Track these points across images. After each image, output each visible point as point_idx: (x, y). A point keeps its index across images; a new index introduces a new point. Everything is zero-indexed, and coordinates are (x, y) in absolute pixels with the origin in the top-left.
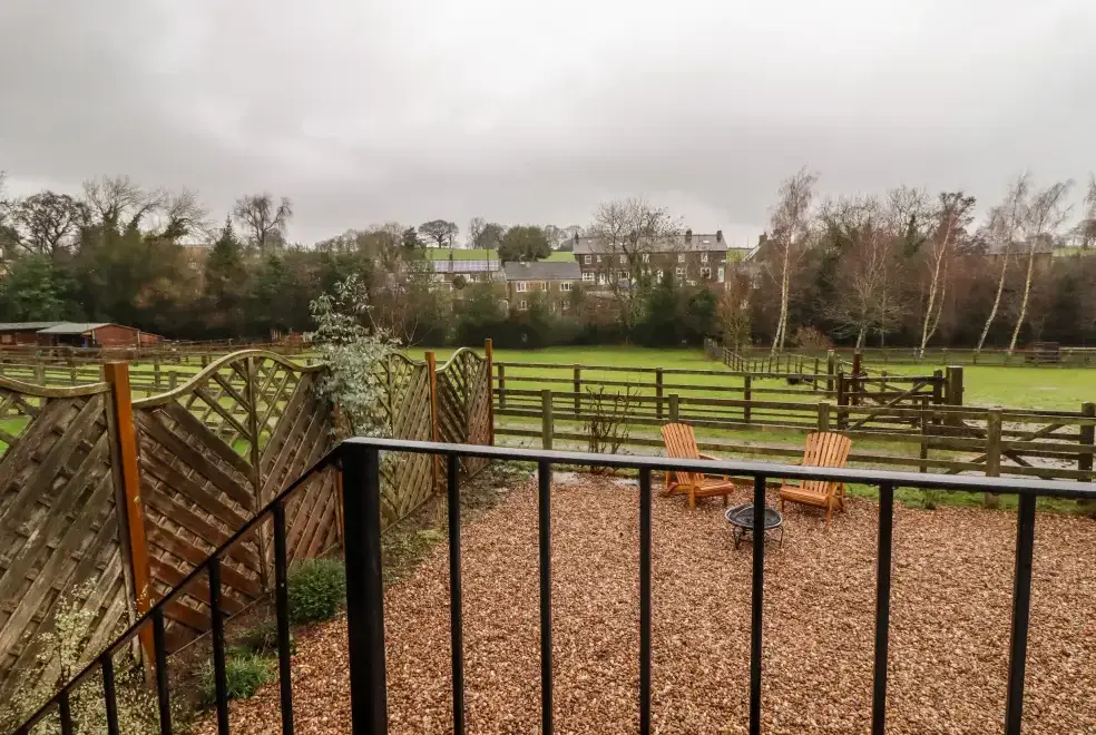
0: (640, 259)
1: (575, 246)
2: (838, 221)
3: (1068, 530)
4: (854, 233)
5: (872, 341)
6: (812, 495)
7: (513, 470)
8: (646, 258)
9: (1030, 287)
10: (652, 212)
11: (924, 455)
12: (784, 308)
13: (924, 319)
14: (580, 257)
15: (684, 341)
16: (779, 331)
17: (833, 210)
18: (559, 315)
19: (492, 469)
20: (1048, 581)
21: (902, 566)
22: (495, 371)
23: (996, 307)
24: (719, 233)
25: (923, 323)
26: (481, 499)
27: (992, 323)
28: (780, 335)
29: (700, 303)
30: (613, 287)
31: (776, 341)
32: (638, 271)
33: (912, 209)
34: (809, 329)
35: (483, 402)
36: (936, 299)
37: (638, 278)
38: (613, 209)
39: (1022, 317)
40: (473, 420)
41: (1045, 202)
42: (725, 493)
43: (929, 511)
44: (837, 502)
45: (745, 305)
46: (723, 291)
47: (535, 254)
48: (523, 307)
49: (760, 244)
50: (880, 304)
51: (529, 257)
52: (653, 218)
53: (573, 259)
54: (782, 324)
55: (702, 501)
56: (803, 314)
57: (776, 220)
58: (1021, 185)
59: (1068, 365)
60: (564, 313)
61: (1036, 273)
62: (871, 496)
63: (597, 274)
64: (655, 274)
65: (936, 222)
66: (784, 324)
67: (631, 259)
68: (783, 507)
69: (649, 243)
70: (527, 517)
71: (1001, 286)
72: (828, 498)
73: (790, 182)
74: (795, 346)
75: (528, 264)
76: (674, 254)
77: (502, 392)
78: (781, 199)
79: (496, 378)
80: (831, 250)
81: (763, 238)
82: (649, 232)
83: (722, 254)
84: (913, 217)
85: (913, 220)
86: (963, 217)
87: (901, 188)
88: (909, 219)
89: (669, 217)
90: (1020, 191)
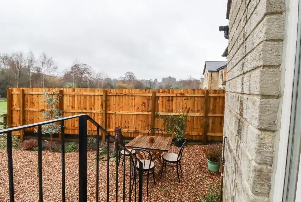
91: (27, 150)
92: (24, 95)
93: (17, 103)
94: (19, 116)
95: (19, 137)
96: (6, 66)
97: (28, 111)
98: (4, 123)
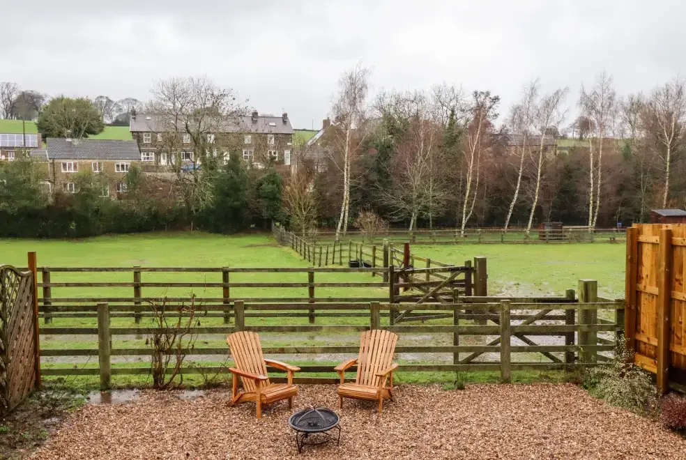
0: (205, 140)
1: (132, 122)
2: (392, 111)
3: (558, 396)
4: (405, 123)
5: (422, 223)
6: (365, 390)
7: (65, 396)
8: (211, 139)
9: (541, 176)
10: (216, 93)
11: (456, 342)
12: (346, 194)
13: (463, 203)
14: (137, 135)
15: (253, 226)
16: (342, 215)
17: (387, 101)
18: (114, 199)
19: (39, 398)
20: (541, 444)
21: (437, 448)
22: (39, 278)
23: (517, 192)
24: (285, 116)
25: (462, 206)
26: (26, 436)
27: (515, 206)
28: (343, 220)
29: (267, 187)
30: (175, 169)
31: (340, 225)
32: (204, 153)
33: (451, 104)
34: (368, 214)
35: (25, 323)
36: (471, 186)
37: (203, 160)
38: (174, 88)
39: (536, 200)
40: (15, 345)
41: (550, 104)
42: (289, 397)
43: (459, 391)
44: (387, 394)
45: (311, 188)
46: (289, 174)
47: (84, 128)
48: (71, 190)
49: (324, 127)
50: (428, 190)
51: (76, 134)
52: (218, 98)
53: (129, 138)
54: (345, 208)
55: (268, 407)
56: (364, 199)
57: (337, 108)
58: (532, 89)
59: (570, 241)
60: (120, 197)
61: (545, 164)
62: (415, 382)
63: (158, 154)
64: (221, 156)
65: (471, 116)
66: (347, 208)
67: (195, 141)
68: (342, 402)
69: (214, 123)
70: (83, 450)
71: (520, 174)
72: (379, 392)
73: (349, 74)
74: (357, 229)
75: (76, 142)
76: (240, 136)
77: (48, 310)
78: (342, 89)
79: (40, 285)
80: (386, 138)
81: (326, 123)
82: (213, 112)
83: (288, 136)
84: (453, 111)
85: (453, 114)
86: (490, 113)
87: (443, 85)
88: (449, 112)
89: (234, 99)
90: (532, 94)
91: (674, 429)
92: (671, 247)
93: (652, 271)
94: (657, 314)
95: (654, 378)
96: (637, 131)
97: (681, 301)
98: (616, 326)
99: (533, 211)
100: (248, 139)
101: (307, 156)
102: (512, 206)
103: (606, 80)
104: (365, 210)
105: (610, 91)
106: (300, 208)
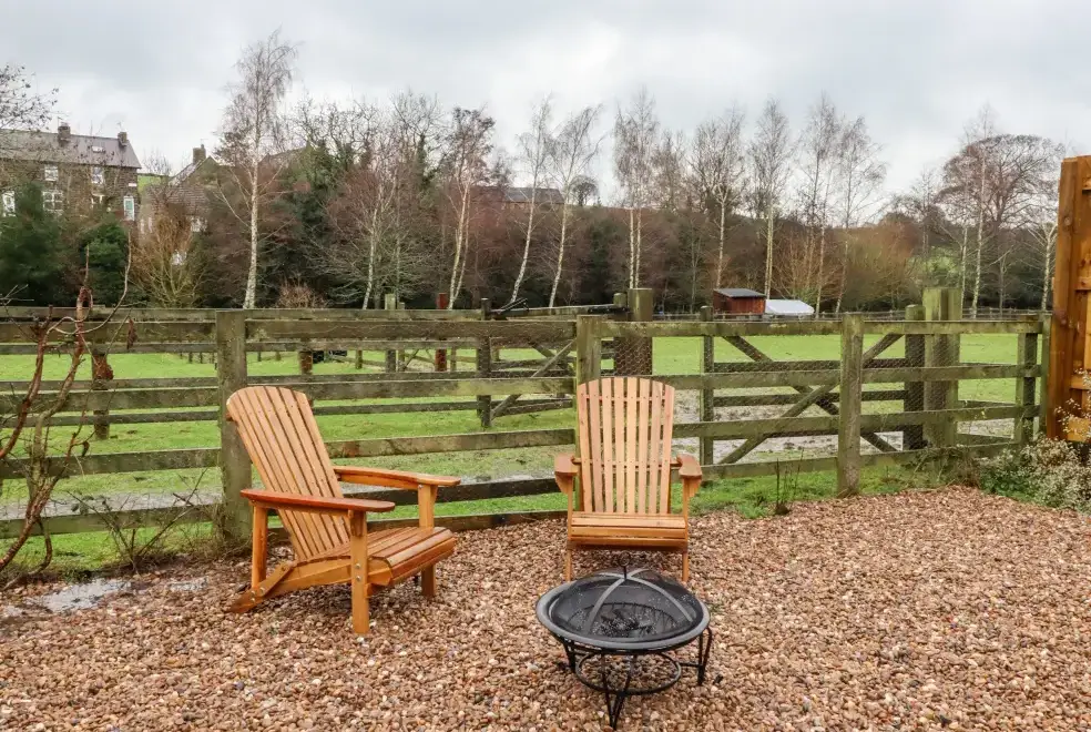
17: (316, 113)
23: (524, 263)
24: (123, 136)
29: (99, 248)
33: (421, 126)
34: (298, 289)
36: (462, 250)
39: (559, 273)
41: (576, 129)
49: (195, 161)
58: (545, 108)
65: (449, 148)
71: (529, 236)
76: (36, 164)
81: (199, 153)
83: (129, 171)
84: (423, 137)
85: (422, 142)
86: (481, 144)
87: (406, 94)
88: (418, 139)
89: (28, 86)
90: (544, 115)
99: (554, 289)
100: (51, 174)
101: (174, 199)
102: (517, 285)
103: (647, 102)
104: (293, 283)
105: (653, 120)
106: (168, 284)
